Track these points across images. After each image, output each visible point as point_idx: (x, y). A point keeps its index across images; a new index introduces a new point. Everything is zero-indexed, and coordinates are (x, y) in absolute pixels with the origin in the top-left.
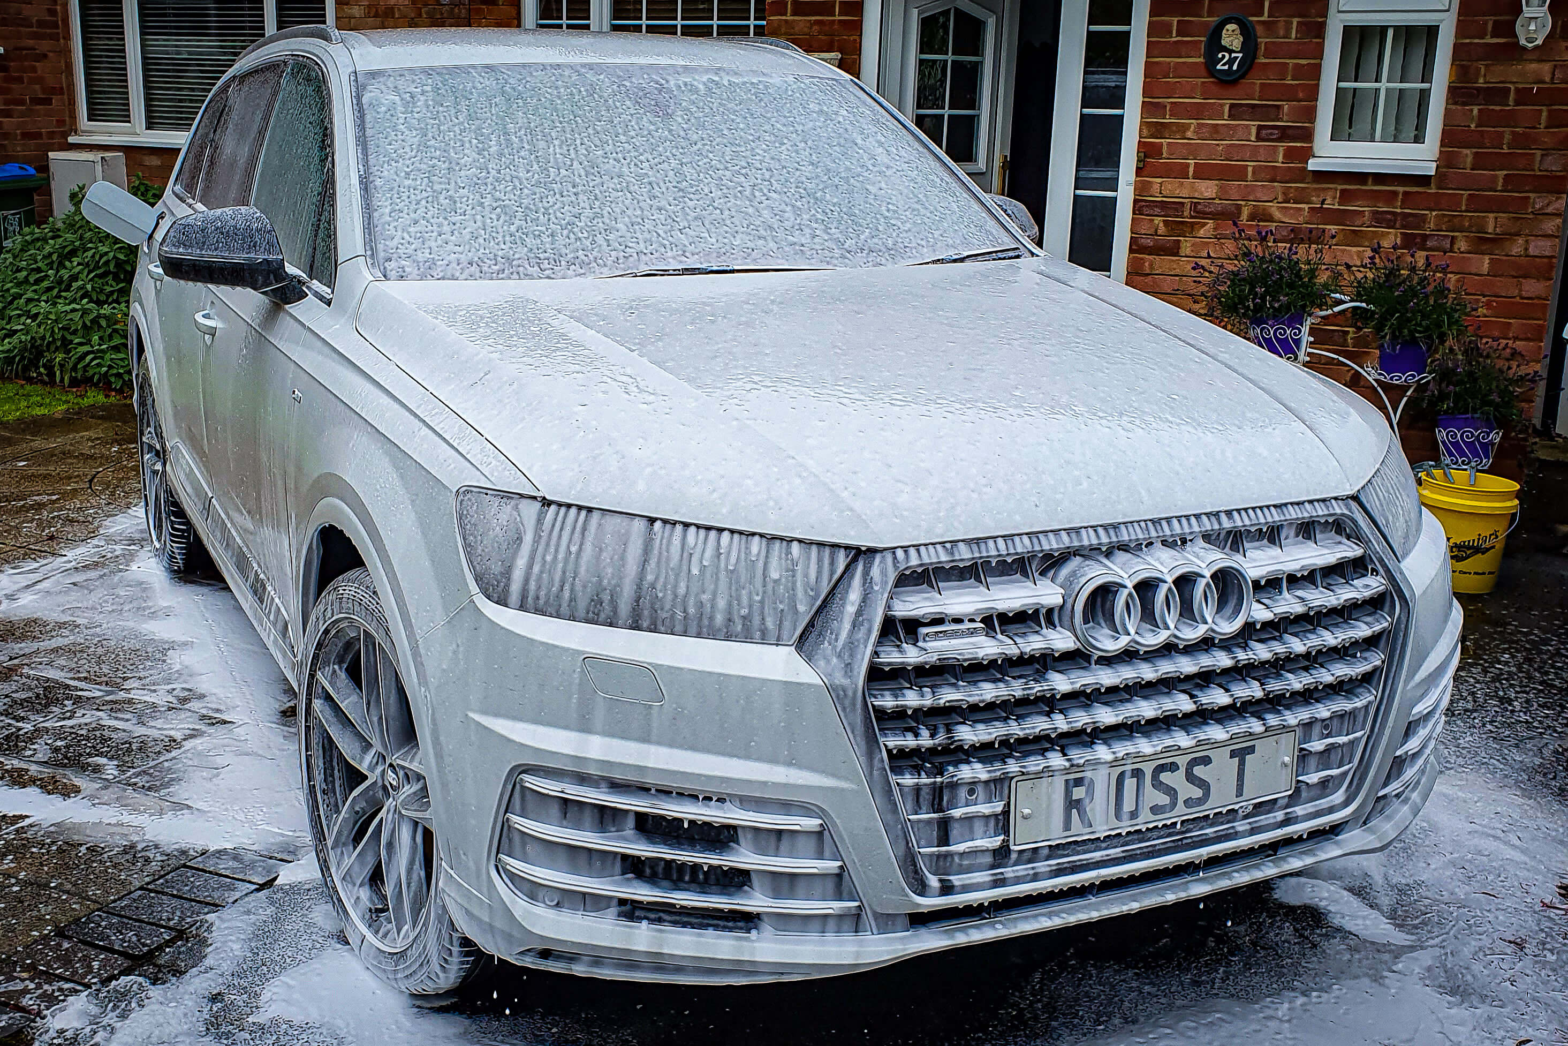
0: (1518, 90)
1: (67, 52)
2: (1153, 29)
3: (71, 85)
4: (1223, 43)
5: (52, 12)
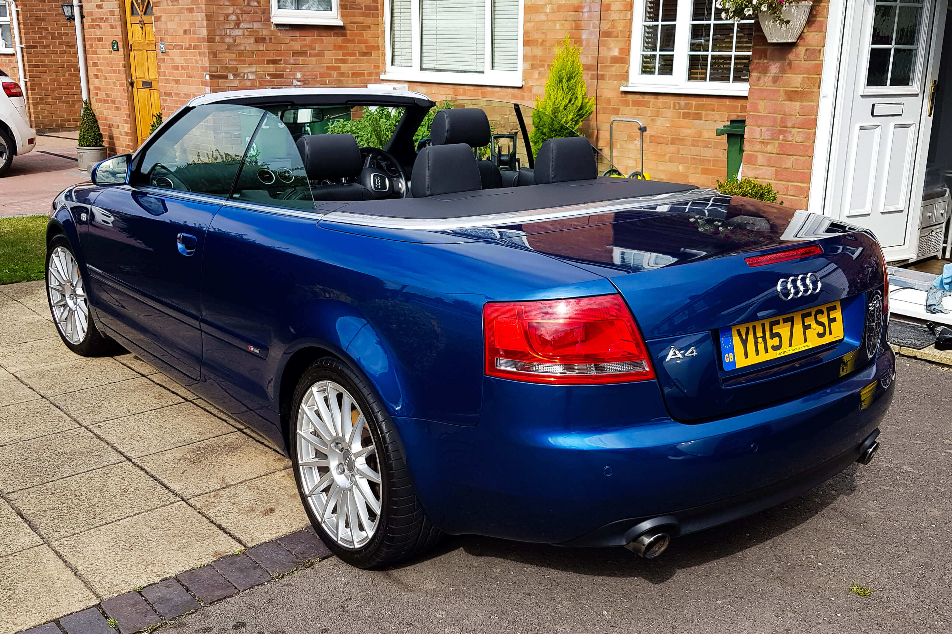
1: (382, 25)
3: (383, 45)
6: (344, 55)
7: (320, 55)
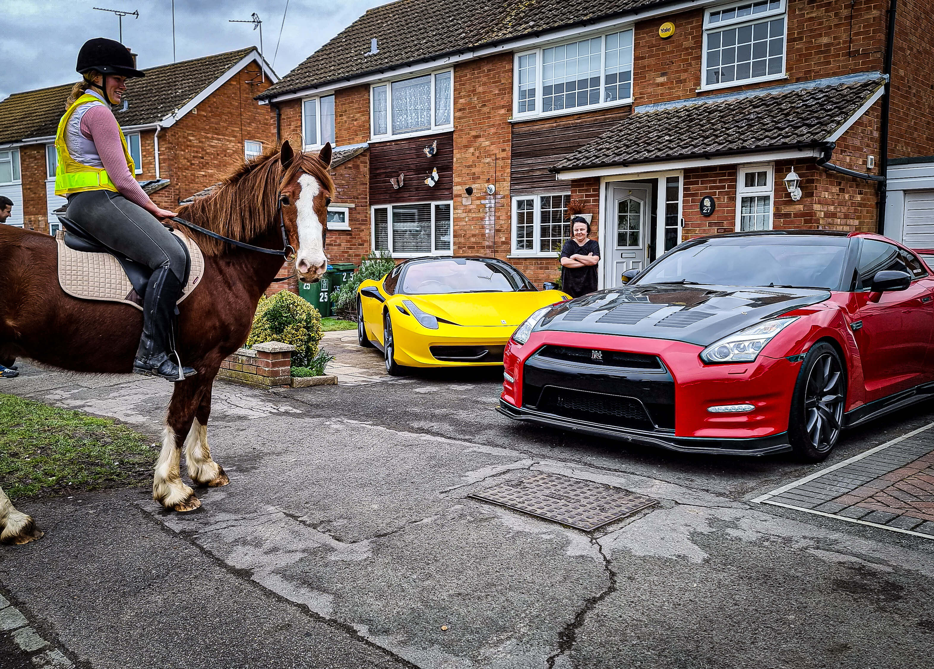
0: (794, 214)
1: (370, 229)
2: (684, 202)
3: (370, 240)
4: (705, 204)
5: (366, 217)
6: (351, 245)
7: (340, 245)
